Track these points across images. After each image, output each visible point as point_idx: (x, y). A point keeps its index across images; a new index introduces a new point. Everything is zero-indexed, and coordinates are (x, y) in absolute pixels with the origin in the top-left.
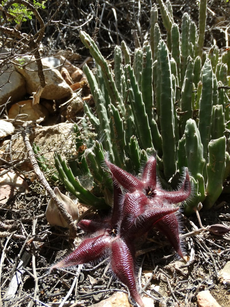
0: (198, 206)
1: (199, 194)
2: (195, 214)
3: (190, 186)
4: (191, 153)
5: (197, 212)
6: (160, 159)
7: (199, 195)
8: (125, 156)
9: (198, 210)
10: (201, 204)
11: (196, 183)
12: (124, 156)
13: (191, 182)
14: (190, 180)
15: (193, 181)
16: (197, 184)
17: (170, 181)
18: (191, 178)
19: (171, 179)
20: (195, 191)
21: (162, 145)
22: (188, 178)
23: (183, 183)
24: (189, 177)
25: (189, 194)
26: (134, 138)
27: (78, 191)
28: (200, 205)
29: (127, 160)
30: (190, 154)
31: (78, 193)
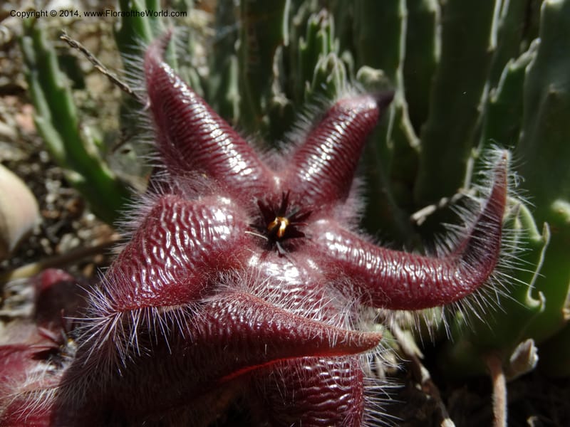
0: (514, 356)
1: (535, 296)
2: (489, 389)
3: (497, 246)
4: (553, 96)
5: (500, 384)
6: (415, 141)
7: (533, 303)
8: (275, 89)
9: (507, 374)
10: (534, 349)
11: (537, 237)
12: (270, 86)
13: (510, 224)
14: (506, 216)
15: (518, 224)
16: (541, 245)
17: (420, 216)
18: (512, 204)
19: (430, 209)
20: (516, 273)
21: (434, 79)
22: (496, 203)
23: (469, 226)
24: (503, 200)
25: (480, 285)
26: (324, 24)
27: (78, 169)
28: (525, 355)
29: (278, 106)
30: (545, 98)
31: (76, 177)
